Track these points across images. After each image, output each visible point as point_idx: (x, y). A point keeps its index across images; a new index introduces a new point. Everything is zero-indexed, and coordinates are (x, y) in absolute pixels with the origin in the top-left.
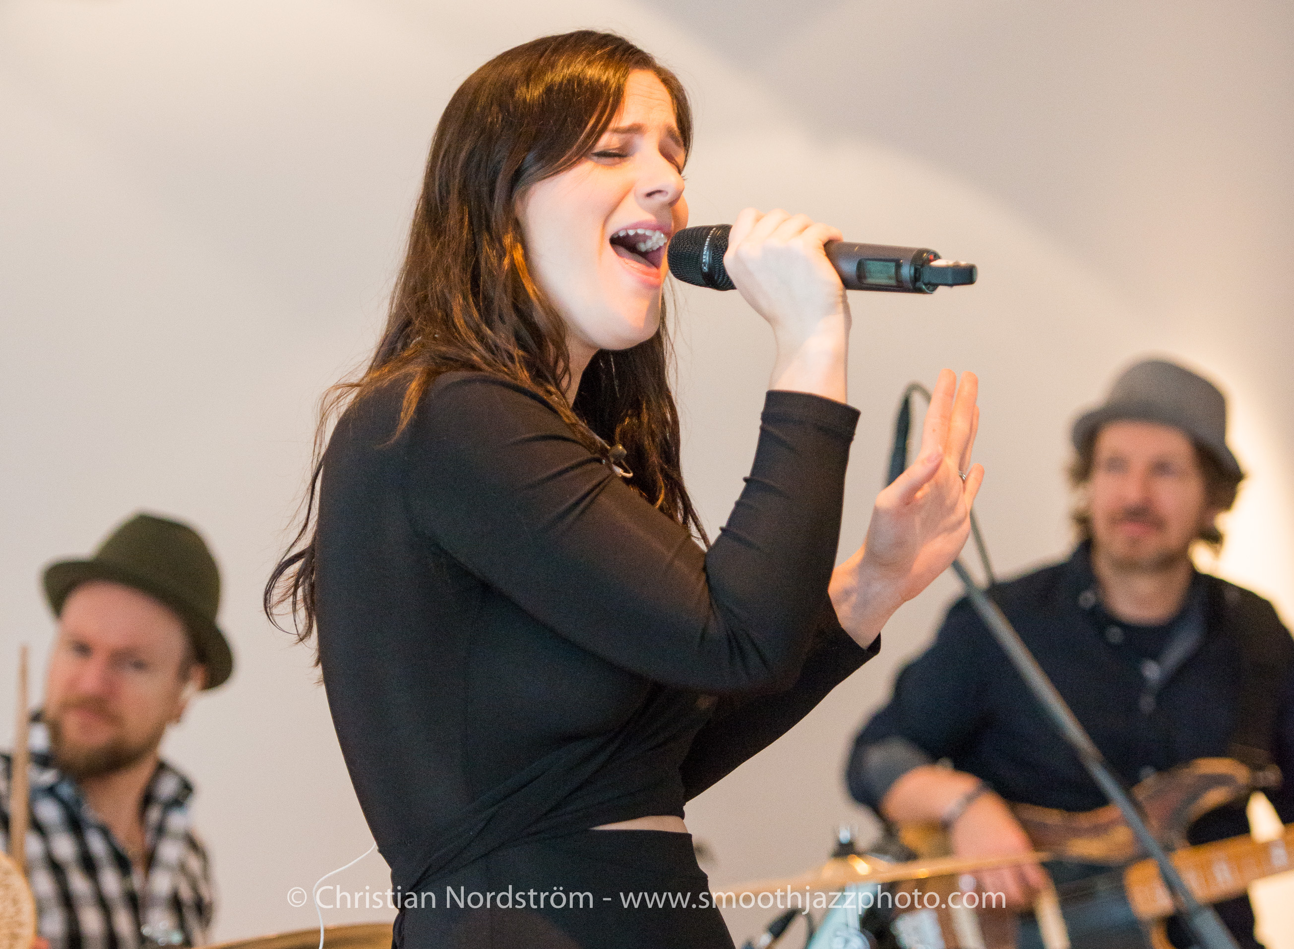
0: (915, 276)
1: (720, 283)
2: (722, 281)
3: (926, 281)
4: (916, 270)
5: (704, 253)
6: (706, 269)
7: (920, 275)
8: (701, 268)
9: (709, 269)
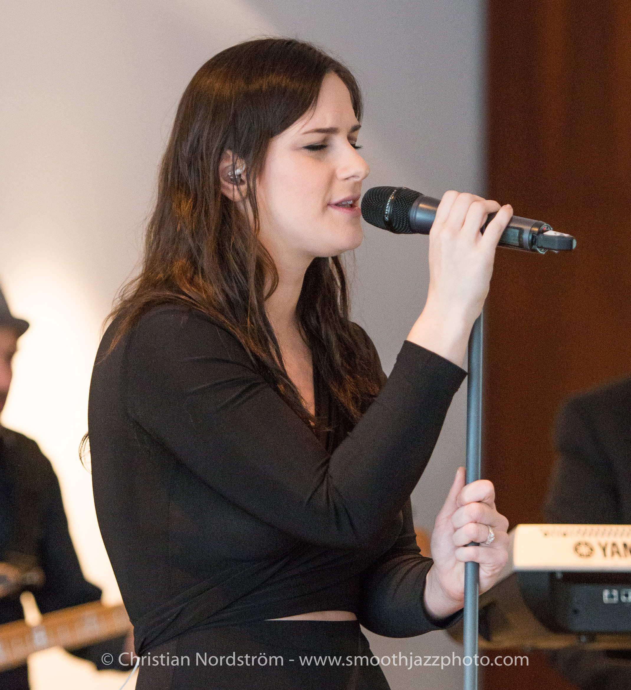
0: (532, 242)
1: (396, 230)
2: (398, 228)
3: (540, 245)
4: (533, 237)
5: (387, 208)
6: (387, 218)
7: (535, 242)
8: (384, 218)
9: (389, 218)
